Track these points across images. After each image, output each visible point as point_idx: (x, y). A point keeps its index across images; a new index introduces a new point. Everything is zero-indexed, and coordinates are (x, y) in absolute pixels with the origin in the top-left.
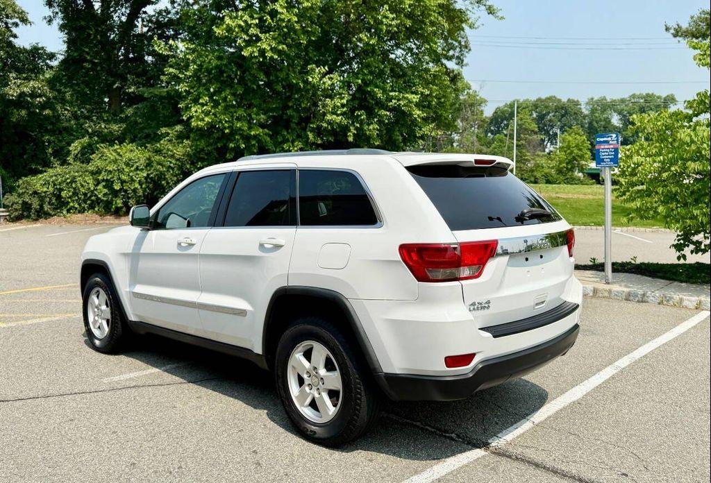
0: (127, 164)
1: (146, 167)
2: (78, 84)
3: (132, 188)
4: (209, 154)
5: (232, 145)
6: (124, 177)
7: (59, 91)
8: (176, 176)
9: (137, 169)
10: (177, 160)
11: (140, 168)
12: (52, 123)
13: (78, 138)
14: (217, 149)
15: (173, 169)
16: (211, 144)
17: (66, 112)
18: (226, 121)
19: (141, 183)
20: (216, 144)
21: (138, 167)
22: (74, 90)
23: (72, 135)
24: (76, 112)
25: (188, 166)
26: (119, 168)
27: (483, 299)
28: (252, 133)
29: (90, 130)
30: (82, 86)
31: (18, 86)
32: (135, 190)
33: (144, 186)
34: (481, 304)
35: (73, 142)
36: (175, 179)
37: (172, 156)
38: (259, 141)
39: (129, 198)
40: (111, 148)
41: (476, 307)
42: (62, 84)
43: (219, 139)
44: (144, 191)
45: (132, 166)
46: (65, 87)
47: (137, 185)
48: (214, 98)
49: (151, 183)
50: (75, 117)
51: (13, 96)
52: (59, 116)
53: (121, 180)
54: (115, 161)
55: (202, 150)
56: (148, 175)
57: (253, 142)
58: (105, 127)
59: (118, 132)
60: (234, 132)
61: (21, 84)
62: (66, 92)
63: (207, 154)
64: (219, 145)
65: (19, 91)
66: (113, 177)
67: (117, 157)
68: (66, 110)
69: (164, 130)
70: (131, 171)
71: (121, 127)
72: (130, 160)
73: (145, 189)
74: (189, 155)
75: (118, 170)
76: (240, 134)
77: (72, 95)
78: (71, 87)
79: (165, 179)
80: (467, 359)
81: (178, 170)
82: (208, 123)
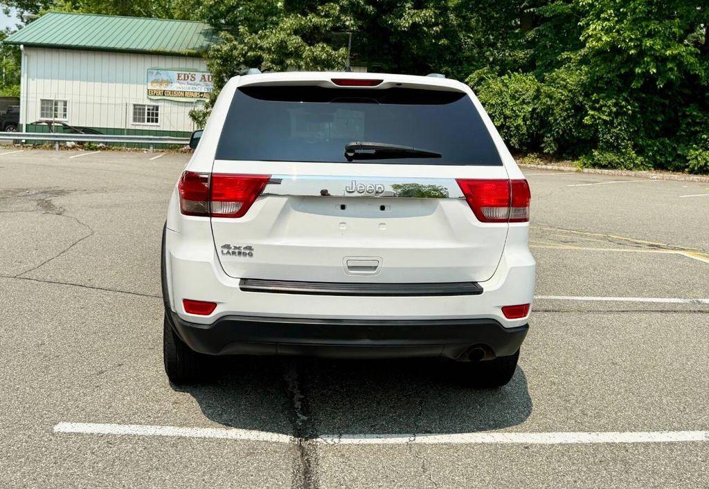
0: (513, 97)
1: (533, 100)
2: (484, 9)
3: (515, 125)
4: (609, 83)
5: (638, 70)
6: (508, 112)
7: (464, 18)
8: (566, 110)
9: (523, 102)
10: (570, 91)
11: (526, 101)
12: (453, 54)
13: (478, 68)
14: (620, 76)
15: (563, 102)
16: (613, 71)
17: (469, 40)
18: (631, 40)
19: (525, 119)
20: (619, 69)
21: (524, 99)
22: (481, 15)
23: (473, 65)
24: (479, 39)
25: (581, 99)
26: (503, 101)
27: (243, 243)
28: (668, 53)
29: (491, 59)
30: (488, 10)
31: (412, 16)
32: (518, 127)
33: (528, 123)
34: (239, 248)
35: (471, 73)
36: (565, 114)
37: (565, 87)
38: (680, 65)
39: (511, 136)
40: (499, 79)
41: (231, 251)
42: (468, 9)
43: (623, 64)
44: (529, 128)
45: (519, 99)
46: (472, 13)
47: (520, 121)
48: (621, 10)
49: (537, 119)
50: (479, 44)
51: (405, 27)
52: (460, 45)
53: (504, 115)
54: (500, 93)
55: (601, 78)
56: (534, 110)
57: (670, 65)
58: (510, 54)
59: (523, 59)
60: (642, 53)
61: (414, 14)
62: (472, 18)
63: (607, 83)
64: (623, 71)
65: (411, 22)
66: (495, 112)
67: (504, 89)
68: (469, 37)
69: (565, 55)
70: (516, 105)
71: (528, 54)
72: (517, 92)
73: (530, 126)
74: (583, 85)
75: (502, 103)
76: (651, 56)
77: (478, 21)
78: (477, 12)
79: (553, 114)
80: (207, 307)
81: (569, 103)
82: (607, 43)
